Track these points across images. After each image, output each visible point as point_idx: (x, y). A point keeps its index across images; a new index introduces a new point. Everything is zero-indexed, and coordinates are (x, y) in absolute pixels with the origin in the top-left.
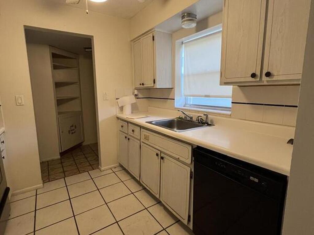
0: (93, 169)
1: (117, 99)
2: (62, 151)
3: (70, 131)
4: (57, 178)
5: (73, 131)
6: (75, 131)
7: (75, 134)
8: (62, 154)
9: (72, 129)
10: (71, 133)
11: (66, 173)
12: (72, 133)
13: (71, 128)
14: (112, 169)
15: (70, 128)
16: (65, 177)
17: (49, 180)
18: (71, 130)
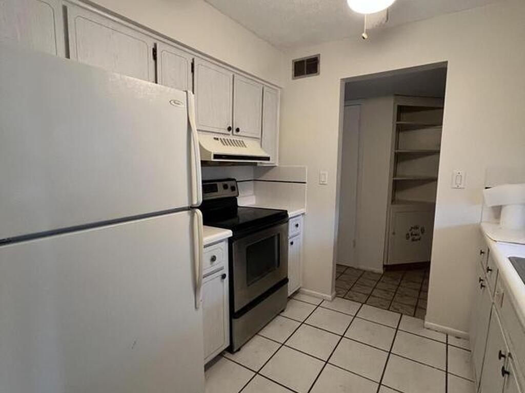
0: (414, 316)
1: (486, 188)
2: (388, 264)
3: (410, 235)
4: (355, 298)
5: (416, 237)
6: (420, 238)
7: (418, 241)
8: (387, 268)
9: (414, 233)
10: (411, 238)
11: (371, 299)
12: (413, 240)
13: (413, 230)
14: (449, 337)
15: (411, 230)
16: (365, 303)
17: (345, 296)
18: (412, 234)
